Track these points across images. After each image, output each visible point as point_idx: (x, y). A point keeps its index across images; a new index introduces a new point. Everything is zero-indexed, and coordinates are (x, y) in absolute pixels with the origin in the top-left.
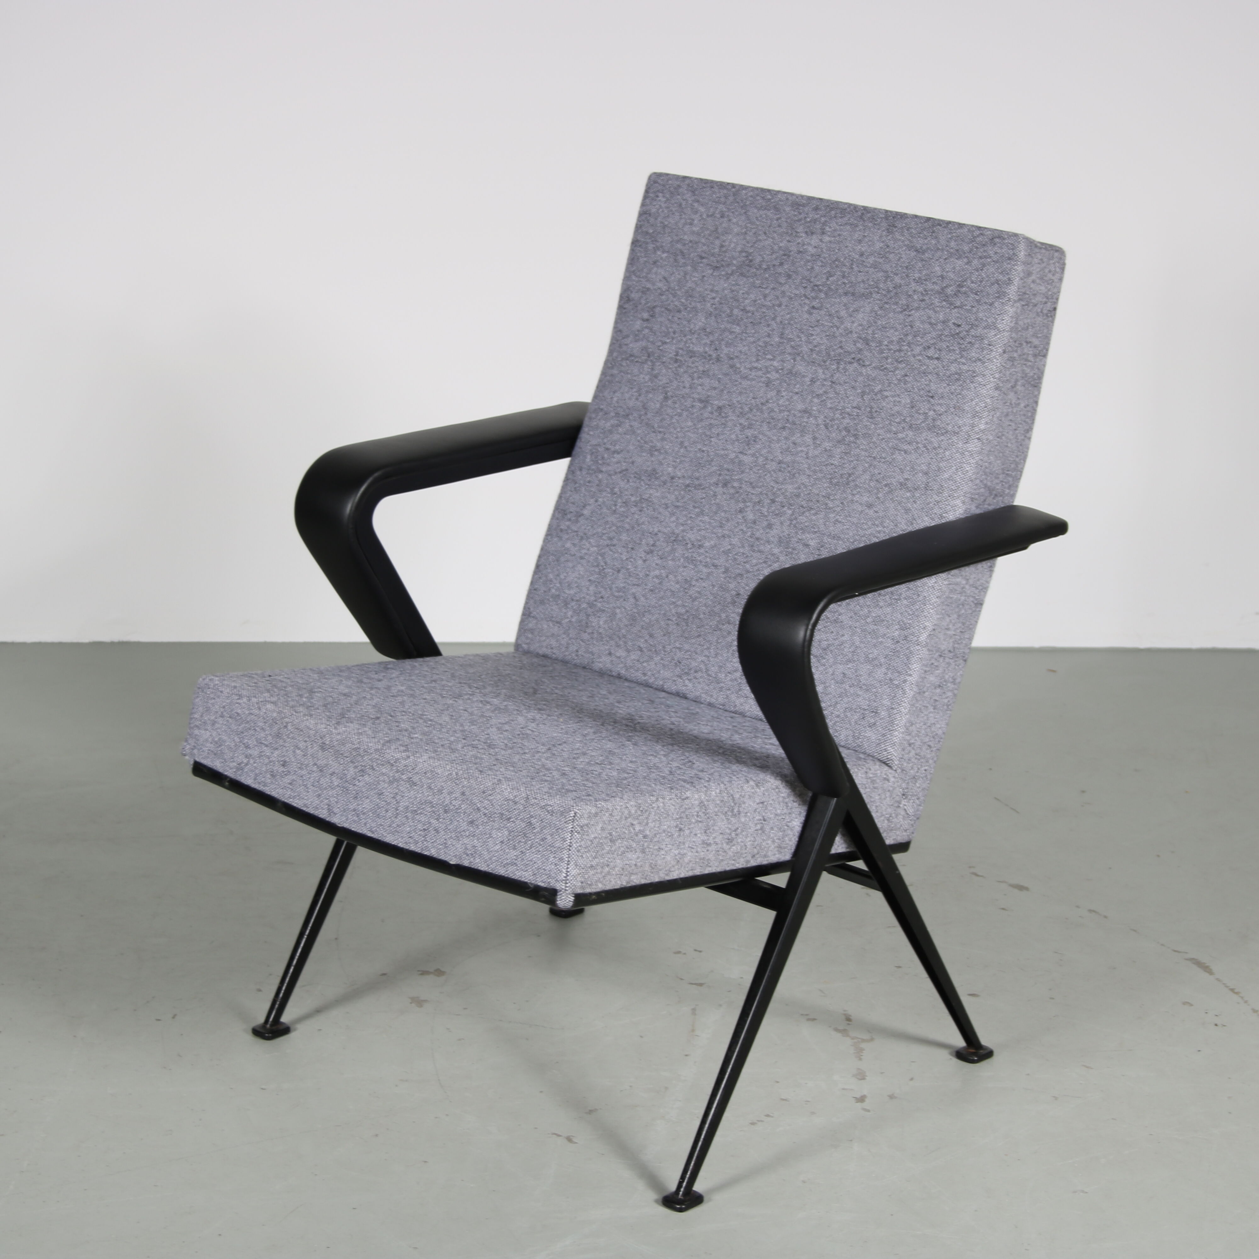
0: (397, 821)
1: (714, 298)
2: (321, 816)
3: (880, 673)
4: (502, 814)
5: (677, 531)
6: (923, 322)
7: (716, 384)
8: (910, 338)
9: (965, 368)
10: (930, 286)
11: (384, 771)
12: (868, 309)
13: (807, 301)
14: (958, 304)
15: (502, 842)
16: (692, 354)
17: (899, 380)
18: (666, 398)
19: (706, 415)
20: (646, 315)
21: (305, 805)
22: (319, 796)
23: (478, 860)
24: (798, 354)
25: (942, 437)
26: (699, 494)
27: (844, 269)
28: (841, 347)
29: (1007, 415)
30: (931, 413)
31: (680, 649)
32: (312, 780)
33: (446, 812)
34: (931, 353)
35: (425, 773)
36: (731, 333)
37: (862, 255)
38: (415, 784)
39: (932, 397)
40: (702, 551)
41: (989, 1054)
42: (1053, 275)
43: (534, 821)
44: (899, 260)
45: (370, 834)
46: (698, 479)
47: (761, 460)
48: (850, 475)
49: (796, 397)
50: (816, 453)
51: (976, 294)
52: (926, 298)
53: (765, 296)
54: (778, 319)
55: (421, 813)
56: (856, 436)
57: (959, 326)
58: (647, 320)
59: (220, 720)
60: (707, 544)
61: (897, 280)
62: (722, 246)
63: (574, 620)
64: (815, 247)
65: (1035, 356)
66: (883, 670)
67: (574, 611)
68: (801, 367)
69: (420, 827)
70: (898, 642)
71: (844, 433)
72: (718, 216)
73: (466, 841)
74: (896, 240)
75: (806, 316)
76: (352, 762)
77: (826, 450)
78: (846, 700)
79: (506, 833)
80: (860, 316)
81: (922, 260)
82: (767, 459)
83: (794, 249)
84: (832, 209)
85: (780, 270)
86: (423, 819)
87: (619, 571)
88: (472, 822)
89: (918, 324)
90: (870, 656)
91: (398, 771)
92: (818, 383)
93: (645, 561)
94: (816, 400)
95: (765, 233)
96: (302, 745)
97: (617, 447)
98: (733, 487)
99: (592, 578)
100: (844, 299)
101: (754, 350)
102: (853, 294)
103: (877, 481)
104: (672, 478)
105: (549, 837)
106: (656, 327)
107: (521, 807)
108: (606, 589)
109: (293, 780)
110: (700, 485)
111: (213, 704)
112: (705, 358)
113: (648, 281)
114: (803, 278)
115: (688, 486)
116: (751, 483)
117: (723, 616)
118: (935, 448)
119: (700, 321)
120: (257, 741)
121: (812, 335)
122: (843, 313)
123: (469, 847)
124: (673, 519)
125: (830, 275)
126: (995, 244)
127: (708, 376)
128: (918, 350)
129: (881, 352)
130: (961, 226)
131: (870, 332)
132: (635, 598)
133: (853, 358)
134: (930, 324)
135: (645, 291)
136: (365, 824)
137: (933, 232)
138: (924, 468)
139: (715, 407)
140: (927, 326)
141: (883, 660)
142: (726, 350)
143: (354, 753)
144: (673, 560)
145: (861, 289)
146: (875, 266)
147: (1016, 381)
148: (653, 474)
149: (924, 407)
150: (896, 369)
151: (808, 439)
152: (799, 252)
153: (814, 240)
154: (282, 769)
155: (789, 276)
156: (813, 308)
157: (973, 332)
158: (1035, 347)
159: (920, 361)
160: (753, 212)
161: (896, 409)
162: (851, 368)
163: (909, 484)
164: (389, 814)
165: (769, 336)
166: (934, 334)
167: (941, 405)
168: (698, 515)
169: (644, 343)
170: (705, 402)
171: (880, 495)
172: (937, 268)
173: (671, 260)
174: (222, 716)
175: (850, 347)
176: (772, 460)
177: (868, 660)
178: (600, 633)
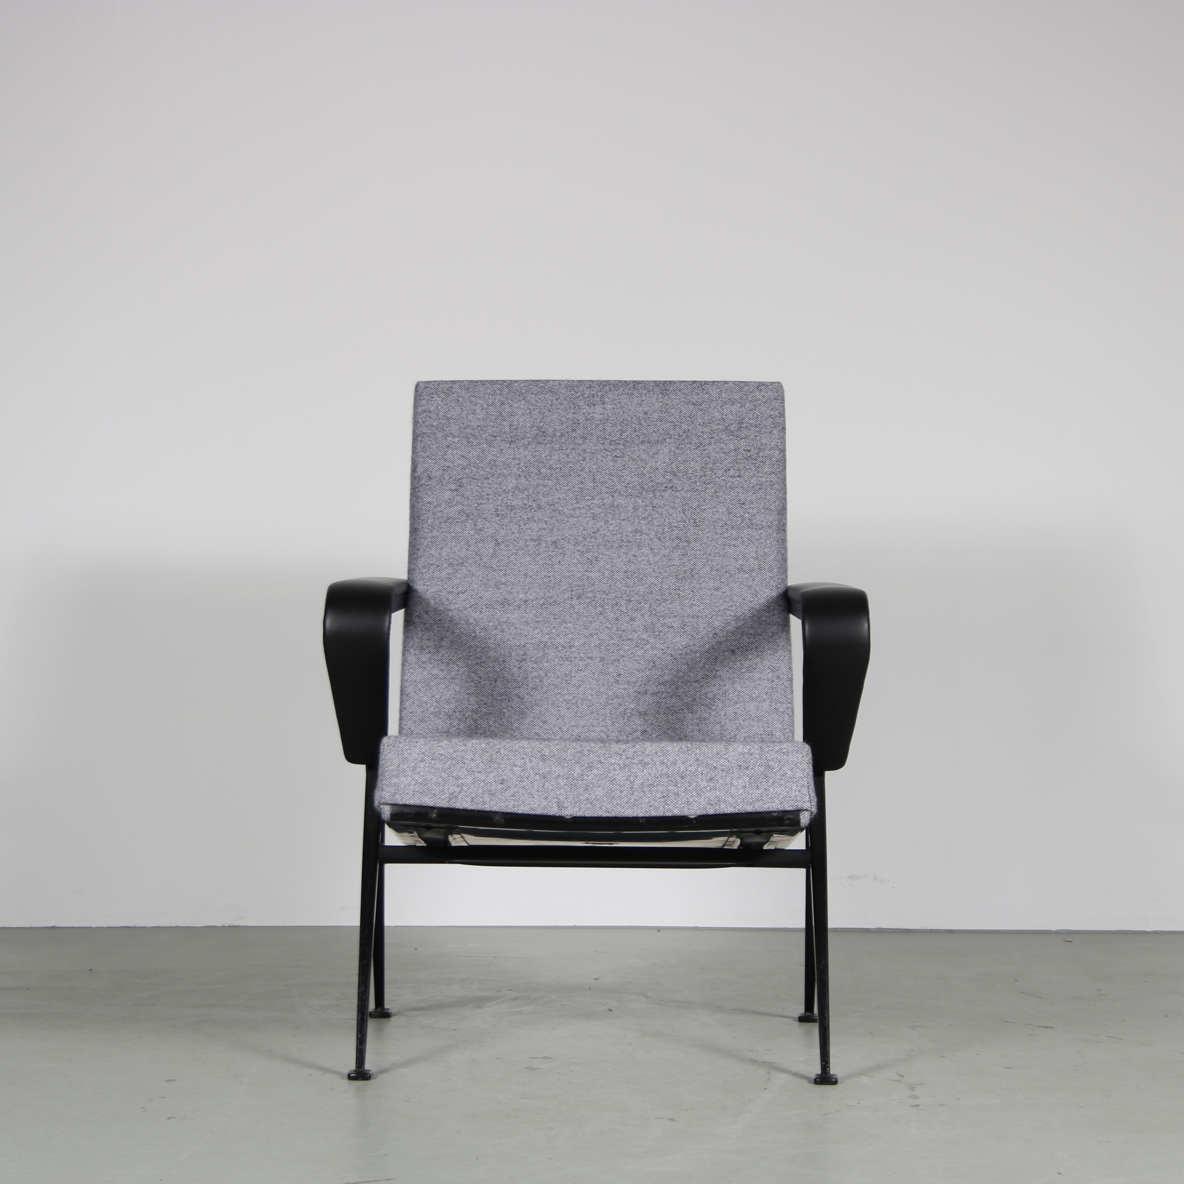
0: (633, 797)
1: (519, 464)
2: (551, 813)
3: (765, 706)
4: (740, 766)
5: (544, 640)
6: (717, 453)
7: (545, 526)
8: (710, 465)
9: (763, 479)
10: (714, 427)
11: (613, 761)
12: (666, 451)
13: (608, 453)
14: (743, 436)
15: (744, 787)
16: (512, 508)
17: (712, 496)
18: (498, 544)
19: (542, 550)
20: (453, 487)
21: (531, 809)
22: (546, 798)
23: (723, 806)
24: (615, 492)
25: (761, 531)
26: (556, 609)
27: (634, 425)
28: (652, 481)
30: (746, 515)
31: (576, 726)
32: (535, 787)
33: (682, 777)
34: (732, 472)
35: (656, 753)
36: (545, 486)
37: (646, 413)
38: (648, 764)
39: (744, 504)
40: (574, 649)
43: (771, 763)
44: (680, 412)
45: (605, 815)
46: (551, 598)
47: (607, 573)
48: (692, 570)
49: (623, 523)
50: (657, 559)
51: (756, 427)
52: (714, 436)
53: (568, 456)
54: (587, 470)
55: (658, 785)
56: (688, 542)
57: (749, 451)
58: (456, 490)
59: (422, 765)
60: (577, 644)
61: (685, 427)
62: (511, 426)
63: (461, 727)
64: (601, 414)
66: (768, 703)
68: (620, 500)
69: (659, 795)
70: (773, 681)
71: (676, 541)
72: (498, 404)
73: (708, 794)
74: (672, 400)
75: (611, 464)
76: (576, 763)
77: (665, 556)
78: (743, 731)
79: (747, 779)
80: (661, 456)
81: (701, 410)
82: (613, 571)
83: (581, 418)
84: (604, 386)
85: (574, 435)
86: (660, 788)
87: (496, 681)
88: (711, 779)
89: (713, 454)
90: (753, 696)
91: (627, 758)
92: (641, 509)
93: (520, 668)
94: (643, 522)
95: (549, 411)
96: (519, 762)
97: (460, 589)
98: (587, 597)
99: (469, 691)
100: (643, 447)
101: (571, 495)
102: (649, 442)
103: (717, 570)
104: (525, 601)
105: (789, 772)
106: (468, 494)
107: (758, 756)
108: (487, 697)
109: (516, 792)
110: (555, 602)
111: (410, 754)
112: (526, 508)
113: (445, 460)
114: (598, 437)
115: (543, 604)
116: (604, 592)
117: (610, 693)
118: (758, 540)
119: (511, 483)
120: (468, 771)
121: (622, 476)
122: (644, 456)
123: (712, 798)
124: (538, 631)
125: (622, 432)
126: (761, 390)
127: (535, 521)
128: (720, 473)
129: (690, 479)
130: (726, 382)
131: (674, 465)
132: (519, 697)
133: (666, 487)
134: (724, 453)
135: (445, 469)
136: (601, 808)
137: (703, 389)
138: (754, 555)
139: (550, 543)
140: (722, 455)
141: (765, 697)
142: (544, 500)
143: (578, 755)
144: (548, 661)
145: (654, 437)
146: (660, 419)
148: (505, 603)
149: (739, 512)
150: (706, 489)
151: (645, 550)
152: (587, 420)
153: (599, 409)
154: (500, 787)
155: (585, 438)
156: (616, 456)
157: (761, 454)
159: (724, 480)
160: (531, 397)
161: (716, 516)
162: (667, 494)
163: (745, 568)
164: (625, 793)
165: (582, 483)
166: (730, 460)
167: (753, 508)
168: (560, 624)
169: (459, 507)
170: (538, 540)
171: (723, 580)
172: (716, 414)
173: (465, 442)
174: (423, 760)
175: (661, 480)
176: (618, 572)
177: (752, 699)
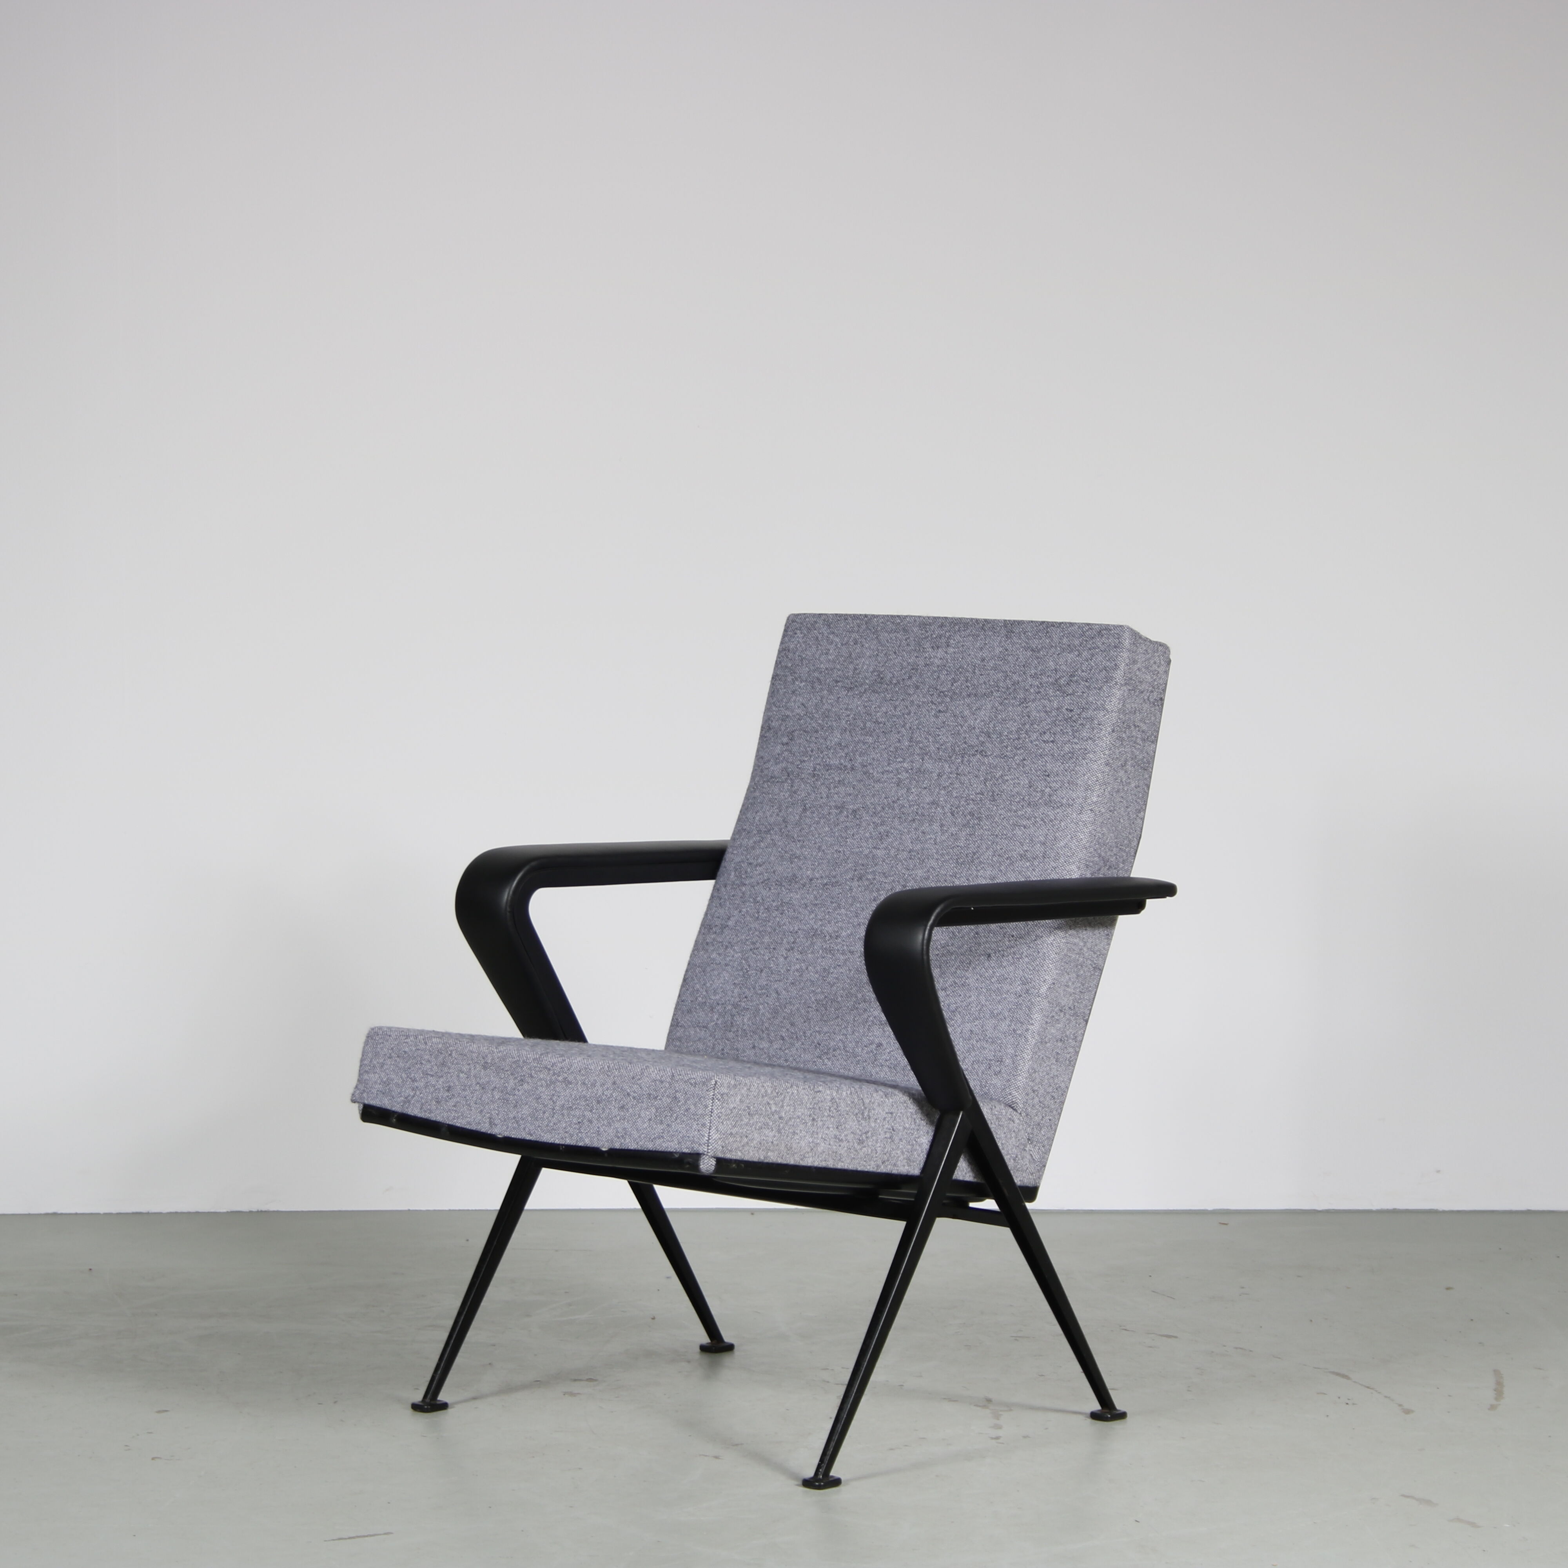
0: (554, 1120)
1: (848, 716)
2: (483, 1130)
3: (1004, 1026)
4: (650, 1095)
5: (815, 927)
6: (1038, 712)
7: (851, 790)
8: (1027, 726)
9: (1078, 746)
10: (1045, 679)
11: (542, 1076)
12: (989, 706)
13: (934, 707)
14: (1071, 691)
15: (650, 1120)
16: (828, 767)
17: (1018, 765)
18: (805, 810)
19: (842, 819)
20: (785, 740)
21: (469, 1123)
22: (481, 1111)
23: (628, 1140)
24: (926, 754)
25: (1058, 810)
26: (837, 890)
27: (968, 674)
28: (965, 743)
29: (1118, 791)
30: (1048, 790)
31: (819, 1032)
32: (474, 1099)
33: (599, 1102)
34: (1046, 737)
35: (580, 1071)
36: (864, 743)
37: (983, 660)
38: (570, 1083)
39: (1048, 776)
40: (839, 940)
41: (1122, 1416)
42: (1158, 667)
43: (678, 1095)
44: (1017, 660)
45: (528, 1137)
46: (835, 877)
47: (893, 852)
48: (974, 854)
49: (924, 792)
50: (943, 838)
51: (1087, 681)
52: (1042, 690)
53: (895, 708)
54: (908, 726)
55: (576, 1108)
56: (979, 819)
57: (1071, 711)
58: (787, 744)
59: (389, 1062)
60: (844, 934)
61: (1015, 677)
62: (855, 669)
63: (719, 1022)
64: (941, 659)
65: (1143, 740)
66: (1008, 1022)
67: (720, 1014)
68: (928, 765)
69: (575, 1120)
70: (1020, 996)
71: (969, 817)
72: (852, 643)
73: (617, 1125)
74: (1013, 644)
75: (933, 719)
76: (512, 1074)
77: (952, 835)
78: (973, 1054)
79: (654, 1110)
80: (983, 713)
81: (1038, 658)
82: (898, 850)
83: (921, 662)
84: (956, 624)
85: (909, 683)
86: (577, 1113)
87: (762, 971)
88: (623, 1107)
89: (1034, 713)
90: (995, 1012)
91: (554, 1074)
92: (945, 776)
93: (786, 958)
94: (943, 792)
95: (895, 653)
96: (465, 1069)
97: (760, 860)
98: (867, 879)
99: (736, 981)
100: (967, 700)
101: (885, 756)
102: (976, 695)
103: (999, 855)
104: (811, 880)
105: (692, 1107)
106: (795, 749)
107: (667, 1085)
108: (749, 989)
109: (458, 1102)
110: (837, 882)
111: (382, 1049)
112: (841, 769)
113: (787, 709)
114: (930, 687)
115: (826, 884)
116: (884, 874)
117: (859, 996)
118: (1051, 821)
119: (836, 737)
120: (423, 1074)
121: (939, 735)
122: (967, 713)
123: (620, 1130)
124: (813, 916)
125: (954, 681)
126: (1102, 636)
127: (844, 784)
128: (1034, 736)
129: (1002, 742)
130: (1071, 624)
131: (991, 725)
132: (777, 992)
133: (977, 751)
134: (1046, 712)
135: (785, 718)
136: (524, 1129)
137: (1048, 632)
138: (1042, 839)
139: (850, 811)
140: (1043, 714)
141: (1006, 1014)
142: (860, 760)
143: (514, 1066)
144: (812, 953)
145: (982, 690)
146: (995, 668)
147: (1126, 761)
148: (793, 879)
149: (1040, 785)
150: (1015, 755)
151: (936, 827)
152: (926, 665)
153: (940, 653)
154: (447, 1094)
155: (917, 687)
156: (940, 711)
157: (1084, 715)
158: (1143, 732)
159: (1036, 745)
160: (884, 636)
161: (1016, 790)
162: (974, 760)
163: (1029, 855)
164: (547, 1115)
165: (899, 741)
166: (1049, 721)
167: (1056, 782)
168: (835, 909)
169: (784, 765)
170: (841, 808)
171: (1002, 868)
172: (1051, 663)
173: (809, 687)
174: (390, 1057)
175: (974, 741)
176: (903, 850)
177: (993, 1016)
178: (745, 1030)
